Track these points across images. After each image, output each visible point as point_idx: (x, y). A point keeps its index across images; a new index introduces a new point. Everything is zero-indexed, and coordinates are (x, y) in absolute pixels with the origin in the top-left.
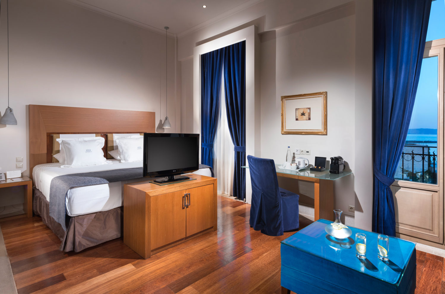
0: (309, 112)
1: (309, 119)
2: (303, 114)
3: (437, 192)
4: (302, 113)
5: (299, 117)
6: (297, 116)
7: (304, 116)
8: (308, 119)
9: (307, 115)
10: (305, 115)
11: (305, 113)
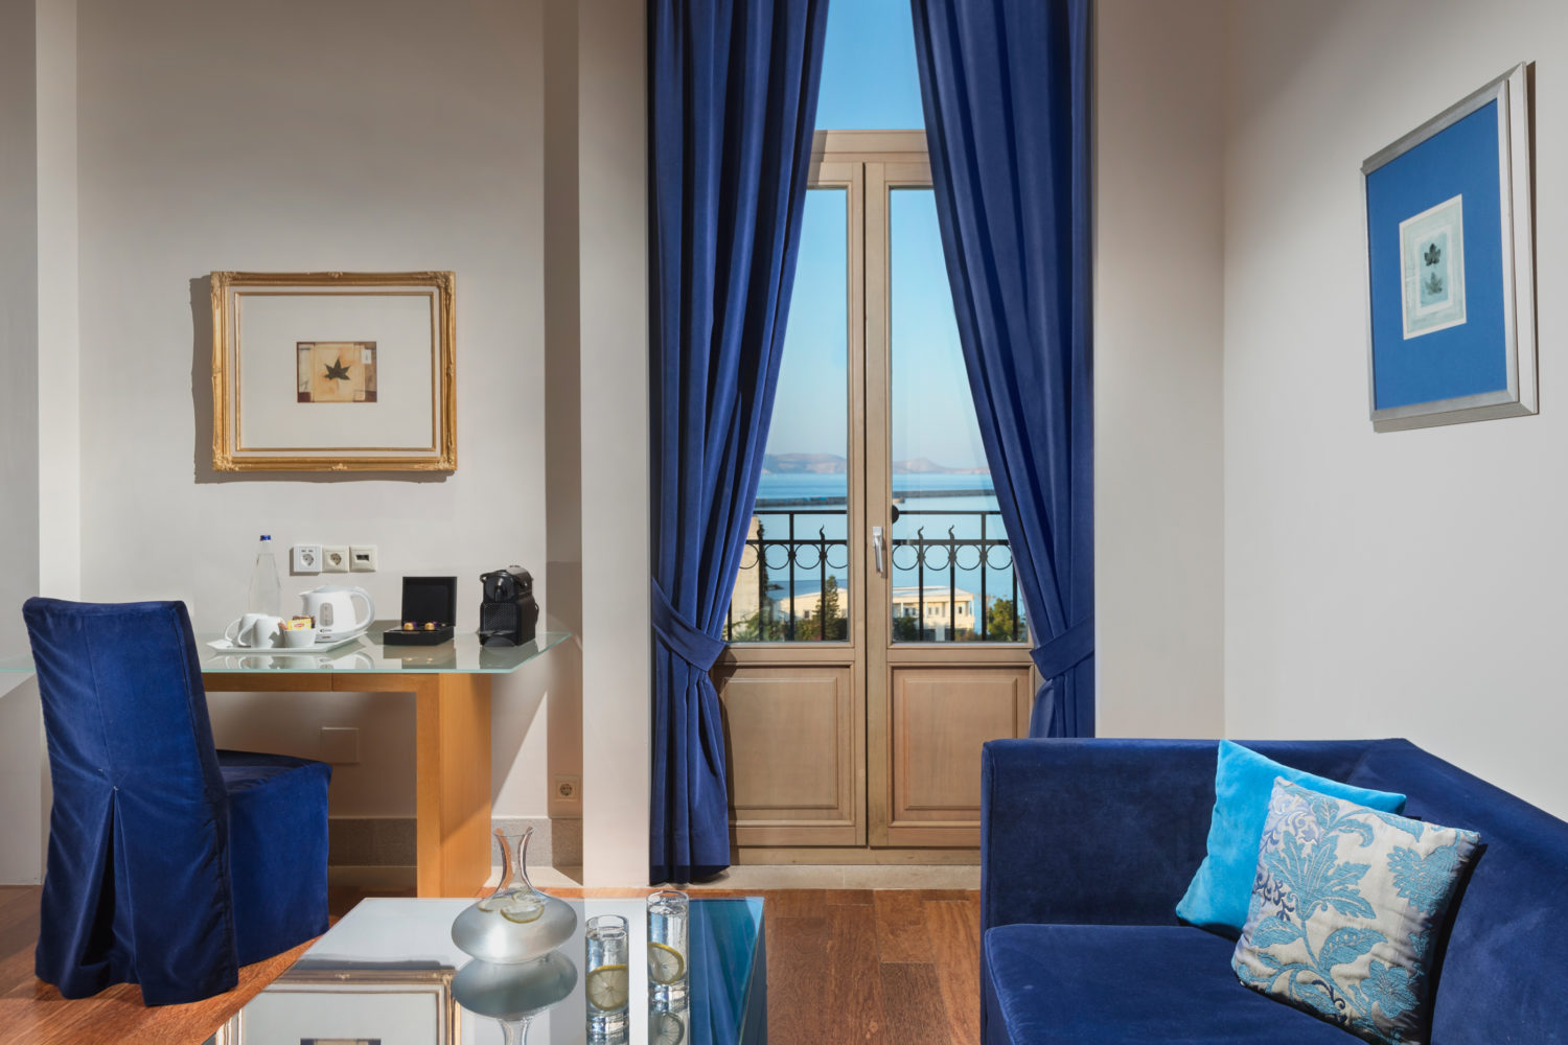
0: (369, 362)
1: (371, 396)
2: (337, 372)
3: (848, 667)
4: (332, 365)
5: (315, 383)
6: (303, 379)
7: (339, 380)
8: (363, 398)
9: (356, 377)
10: (346, 378)
11: (346, 369)
